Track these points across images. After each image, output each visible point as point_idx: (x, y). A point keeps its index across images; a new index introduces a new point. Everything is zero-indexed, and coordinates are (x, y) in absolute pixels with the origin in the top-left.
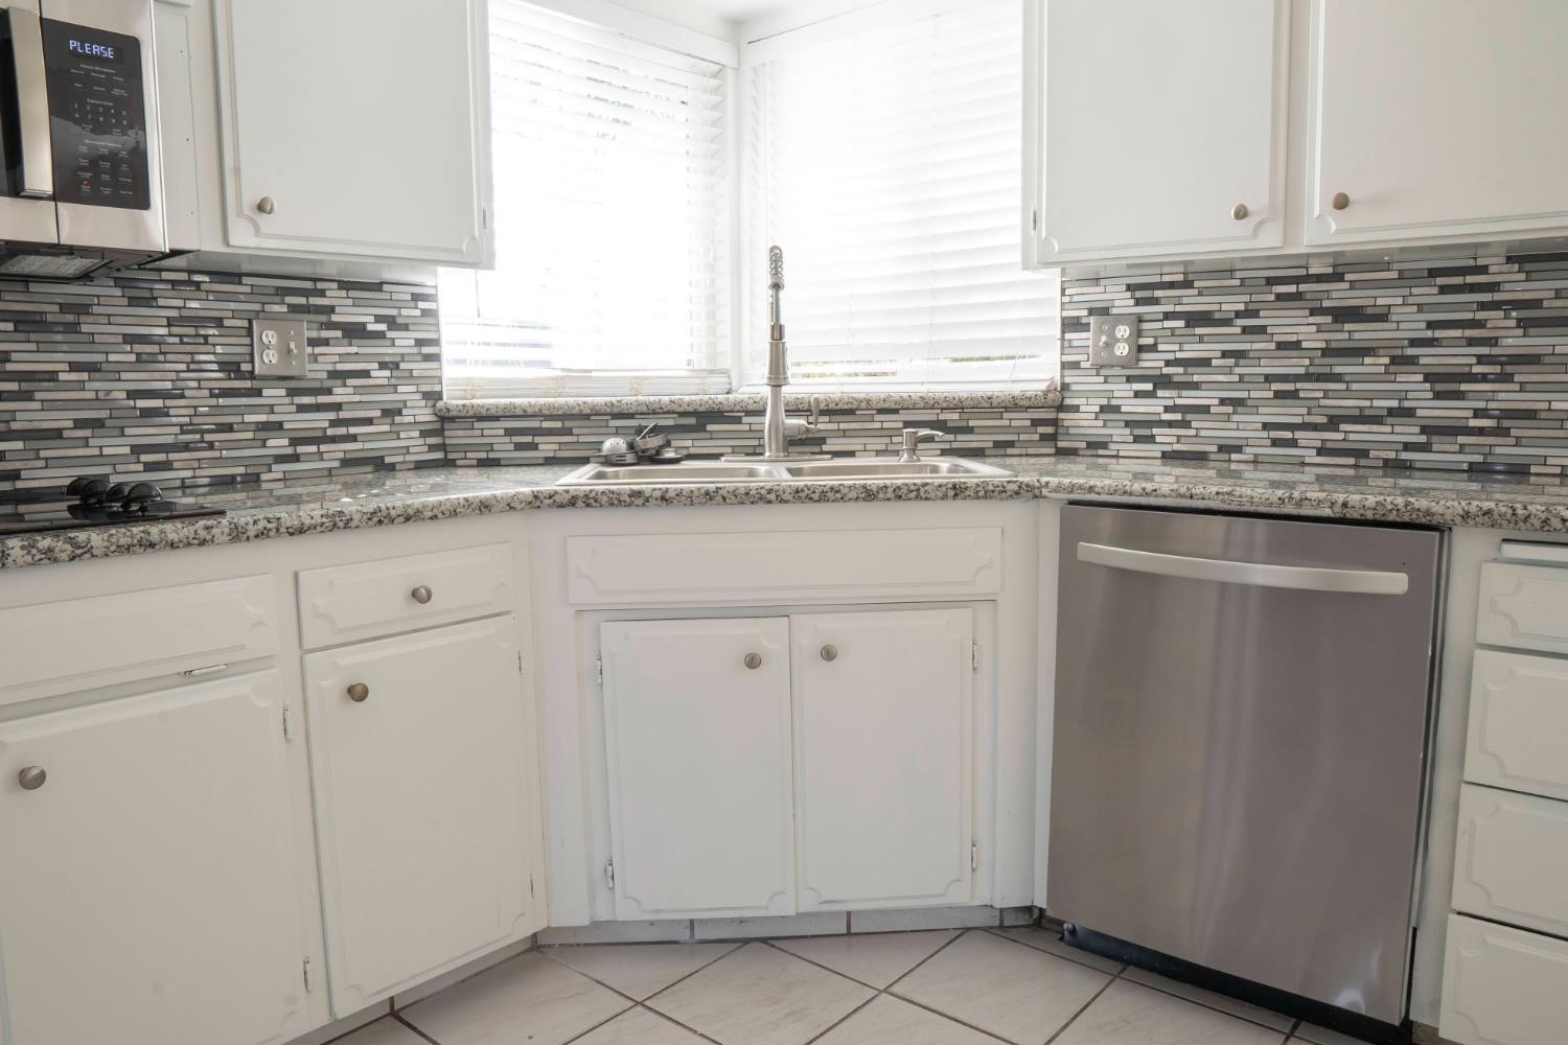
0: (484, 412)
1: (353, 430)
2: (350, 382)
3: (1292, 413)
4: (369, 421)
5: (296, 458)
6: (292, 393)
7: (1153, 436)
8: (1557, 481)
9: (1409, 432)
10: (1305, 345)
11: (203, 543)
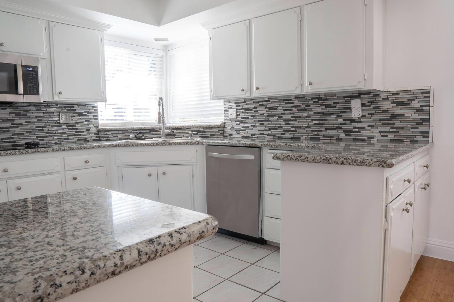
0: (107, 130)
1: (80, 133)
2: (79, 124)
3: (263, 128)
4: (83, 132)
5: (68, 139)
6: (68, 126)
7: (240, 133)
8: (304, 140)
10: (264, 114)
11: (47, 152)
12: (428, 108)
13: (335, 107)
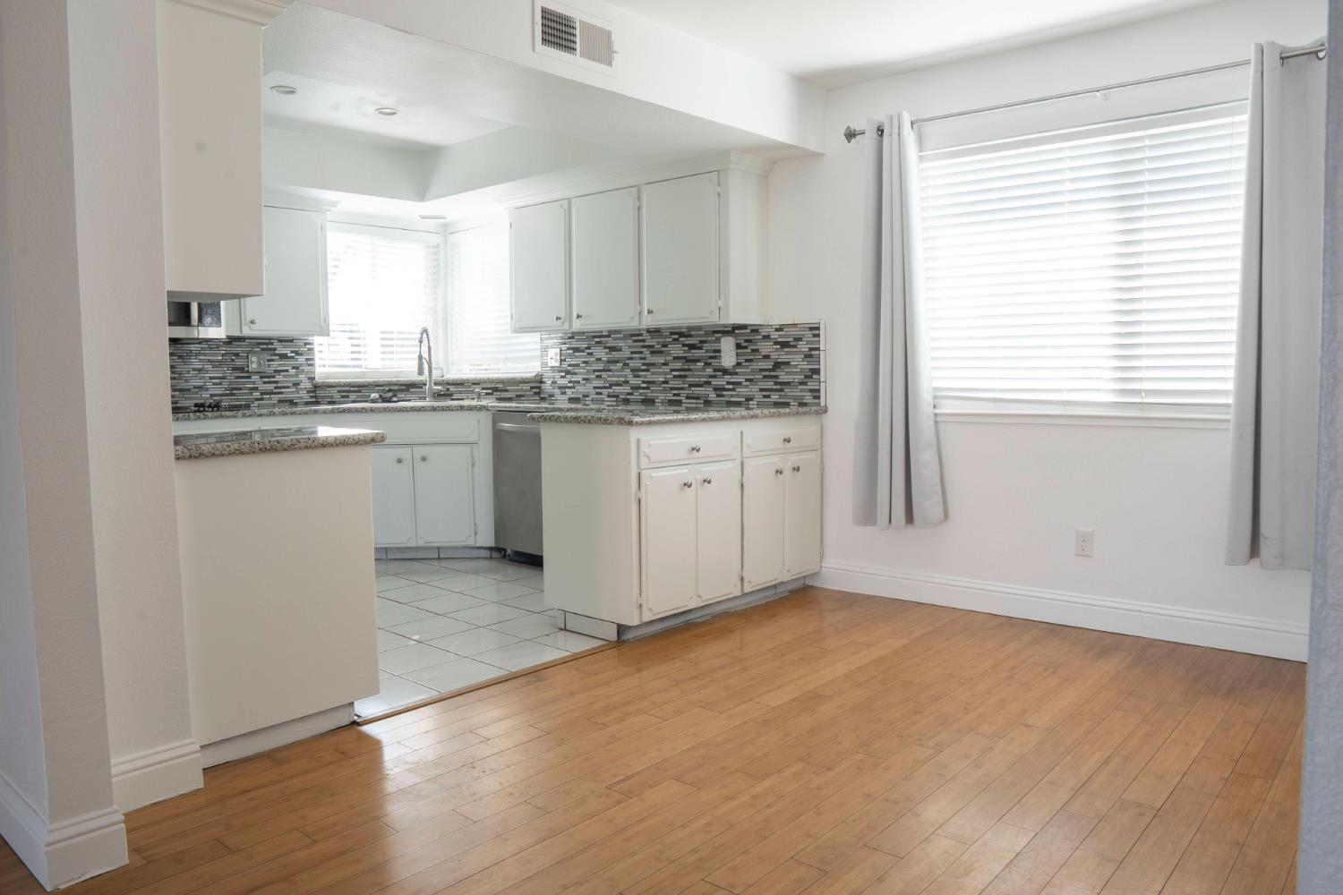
0: (330, 384)
1: (282, 390)
2: (282, 374)
3: (600, 383)
4: (288, 387)
5: (262, 399)
6: (261, 377)
7: (566, 392)
9: (627, 389)
10: (603, 359)
11: (235, 417)
12: (817, 352)
13: (701, 348)
